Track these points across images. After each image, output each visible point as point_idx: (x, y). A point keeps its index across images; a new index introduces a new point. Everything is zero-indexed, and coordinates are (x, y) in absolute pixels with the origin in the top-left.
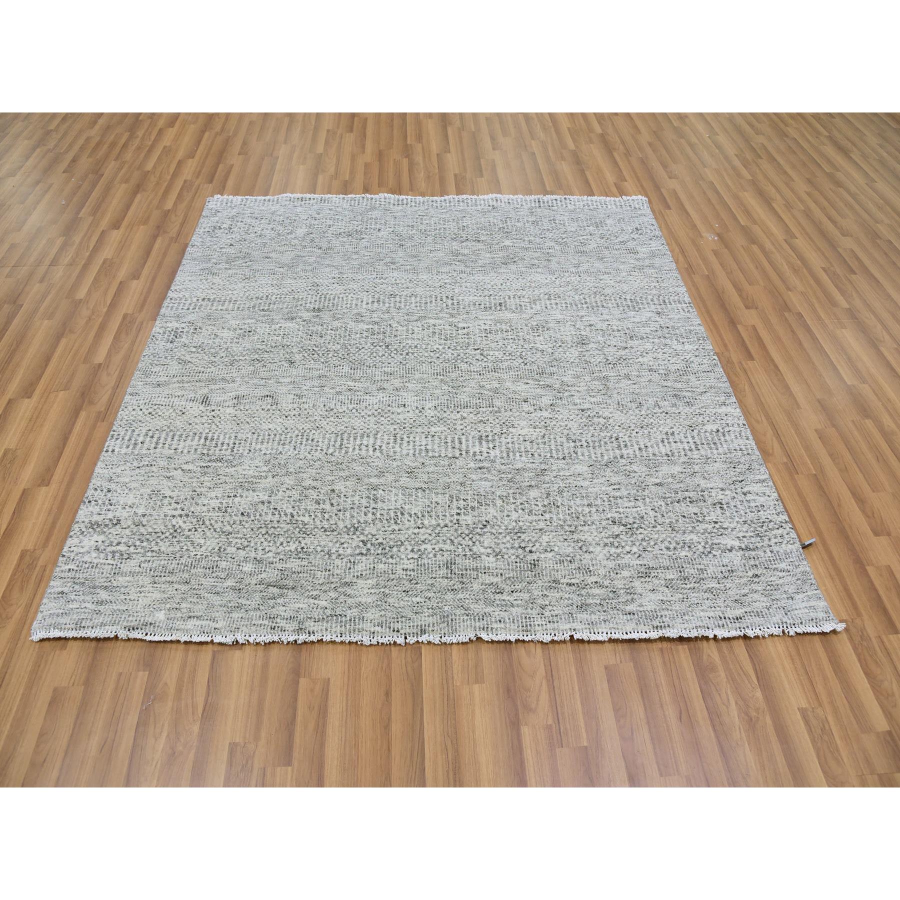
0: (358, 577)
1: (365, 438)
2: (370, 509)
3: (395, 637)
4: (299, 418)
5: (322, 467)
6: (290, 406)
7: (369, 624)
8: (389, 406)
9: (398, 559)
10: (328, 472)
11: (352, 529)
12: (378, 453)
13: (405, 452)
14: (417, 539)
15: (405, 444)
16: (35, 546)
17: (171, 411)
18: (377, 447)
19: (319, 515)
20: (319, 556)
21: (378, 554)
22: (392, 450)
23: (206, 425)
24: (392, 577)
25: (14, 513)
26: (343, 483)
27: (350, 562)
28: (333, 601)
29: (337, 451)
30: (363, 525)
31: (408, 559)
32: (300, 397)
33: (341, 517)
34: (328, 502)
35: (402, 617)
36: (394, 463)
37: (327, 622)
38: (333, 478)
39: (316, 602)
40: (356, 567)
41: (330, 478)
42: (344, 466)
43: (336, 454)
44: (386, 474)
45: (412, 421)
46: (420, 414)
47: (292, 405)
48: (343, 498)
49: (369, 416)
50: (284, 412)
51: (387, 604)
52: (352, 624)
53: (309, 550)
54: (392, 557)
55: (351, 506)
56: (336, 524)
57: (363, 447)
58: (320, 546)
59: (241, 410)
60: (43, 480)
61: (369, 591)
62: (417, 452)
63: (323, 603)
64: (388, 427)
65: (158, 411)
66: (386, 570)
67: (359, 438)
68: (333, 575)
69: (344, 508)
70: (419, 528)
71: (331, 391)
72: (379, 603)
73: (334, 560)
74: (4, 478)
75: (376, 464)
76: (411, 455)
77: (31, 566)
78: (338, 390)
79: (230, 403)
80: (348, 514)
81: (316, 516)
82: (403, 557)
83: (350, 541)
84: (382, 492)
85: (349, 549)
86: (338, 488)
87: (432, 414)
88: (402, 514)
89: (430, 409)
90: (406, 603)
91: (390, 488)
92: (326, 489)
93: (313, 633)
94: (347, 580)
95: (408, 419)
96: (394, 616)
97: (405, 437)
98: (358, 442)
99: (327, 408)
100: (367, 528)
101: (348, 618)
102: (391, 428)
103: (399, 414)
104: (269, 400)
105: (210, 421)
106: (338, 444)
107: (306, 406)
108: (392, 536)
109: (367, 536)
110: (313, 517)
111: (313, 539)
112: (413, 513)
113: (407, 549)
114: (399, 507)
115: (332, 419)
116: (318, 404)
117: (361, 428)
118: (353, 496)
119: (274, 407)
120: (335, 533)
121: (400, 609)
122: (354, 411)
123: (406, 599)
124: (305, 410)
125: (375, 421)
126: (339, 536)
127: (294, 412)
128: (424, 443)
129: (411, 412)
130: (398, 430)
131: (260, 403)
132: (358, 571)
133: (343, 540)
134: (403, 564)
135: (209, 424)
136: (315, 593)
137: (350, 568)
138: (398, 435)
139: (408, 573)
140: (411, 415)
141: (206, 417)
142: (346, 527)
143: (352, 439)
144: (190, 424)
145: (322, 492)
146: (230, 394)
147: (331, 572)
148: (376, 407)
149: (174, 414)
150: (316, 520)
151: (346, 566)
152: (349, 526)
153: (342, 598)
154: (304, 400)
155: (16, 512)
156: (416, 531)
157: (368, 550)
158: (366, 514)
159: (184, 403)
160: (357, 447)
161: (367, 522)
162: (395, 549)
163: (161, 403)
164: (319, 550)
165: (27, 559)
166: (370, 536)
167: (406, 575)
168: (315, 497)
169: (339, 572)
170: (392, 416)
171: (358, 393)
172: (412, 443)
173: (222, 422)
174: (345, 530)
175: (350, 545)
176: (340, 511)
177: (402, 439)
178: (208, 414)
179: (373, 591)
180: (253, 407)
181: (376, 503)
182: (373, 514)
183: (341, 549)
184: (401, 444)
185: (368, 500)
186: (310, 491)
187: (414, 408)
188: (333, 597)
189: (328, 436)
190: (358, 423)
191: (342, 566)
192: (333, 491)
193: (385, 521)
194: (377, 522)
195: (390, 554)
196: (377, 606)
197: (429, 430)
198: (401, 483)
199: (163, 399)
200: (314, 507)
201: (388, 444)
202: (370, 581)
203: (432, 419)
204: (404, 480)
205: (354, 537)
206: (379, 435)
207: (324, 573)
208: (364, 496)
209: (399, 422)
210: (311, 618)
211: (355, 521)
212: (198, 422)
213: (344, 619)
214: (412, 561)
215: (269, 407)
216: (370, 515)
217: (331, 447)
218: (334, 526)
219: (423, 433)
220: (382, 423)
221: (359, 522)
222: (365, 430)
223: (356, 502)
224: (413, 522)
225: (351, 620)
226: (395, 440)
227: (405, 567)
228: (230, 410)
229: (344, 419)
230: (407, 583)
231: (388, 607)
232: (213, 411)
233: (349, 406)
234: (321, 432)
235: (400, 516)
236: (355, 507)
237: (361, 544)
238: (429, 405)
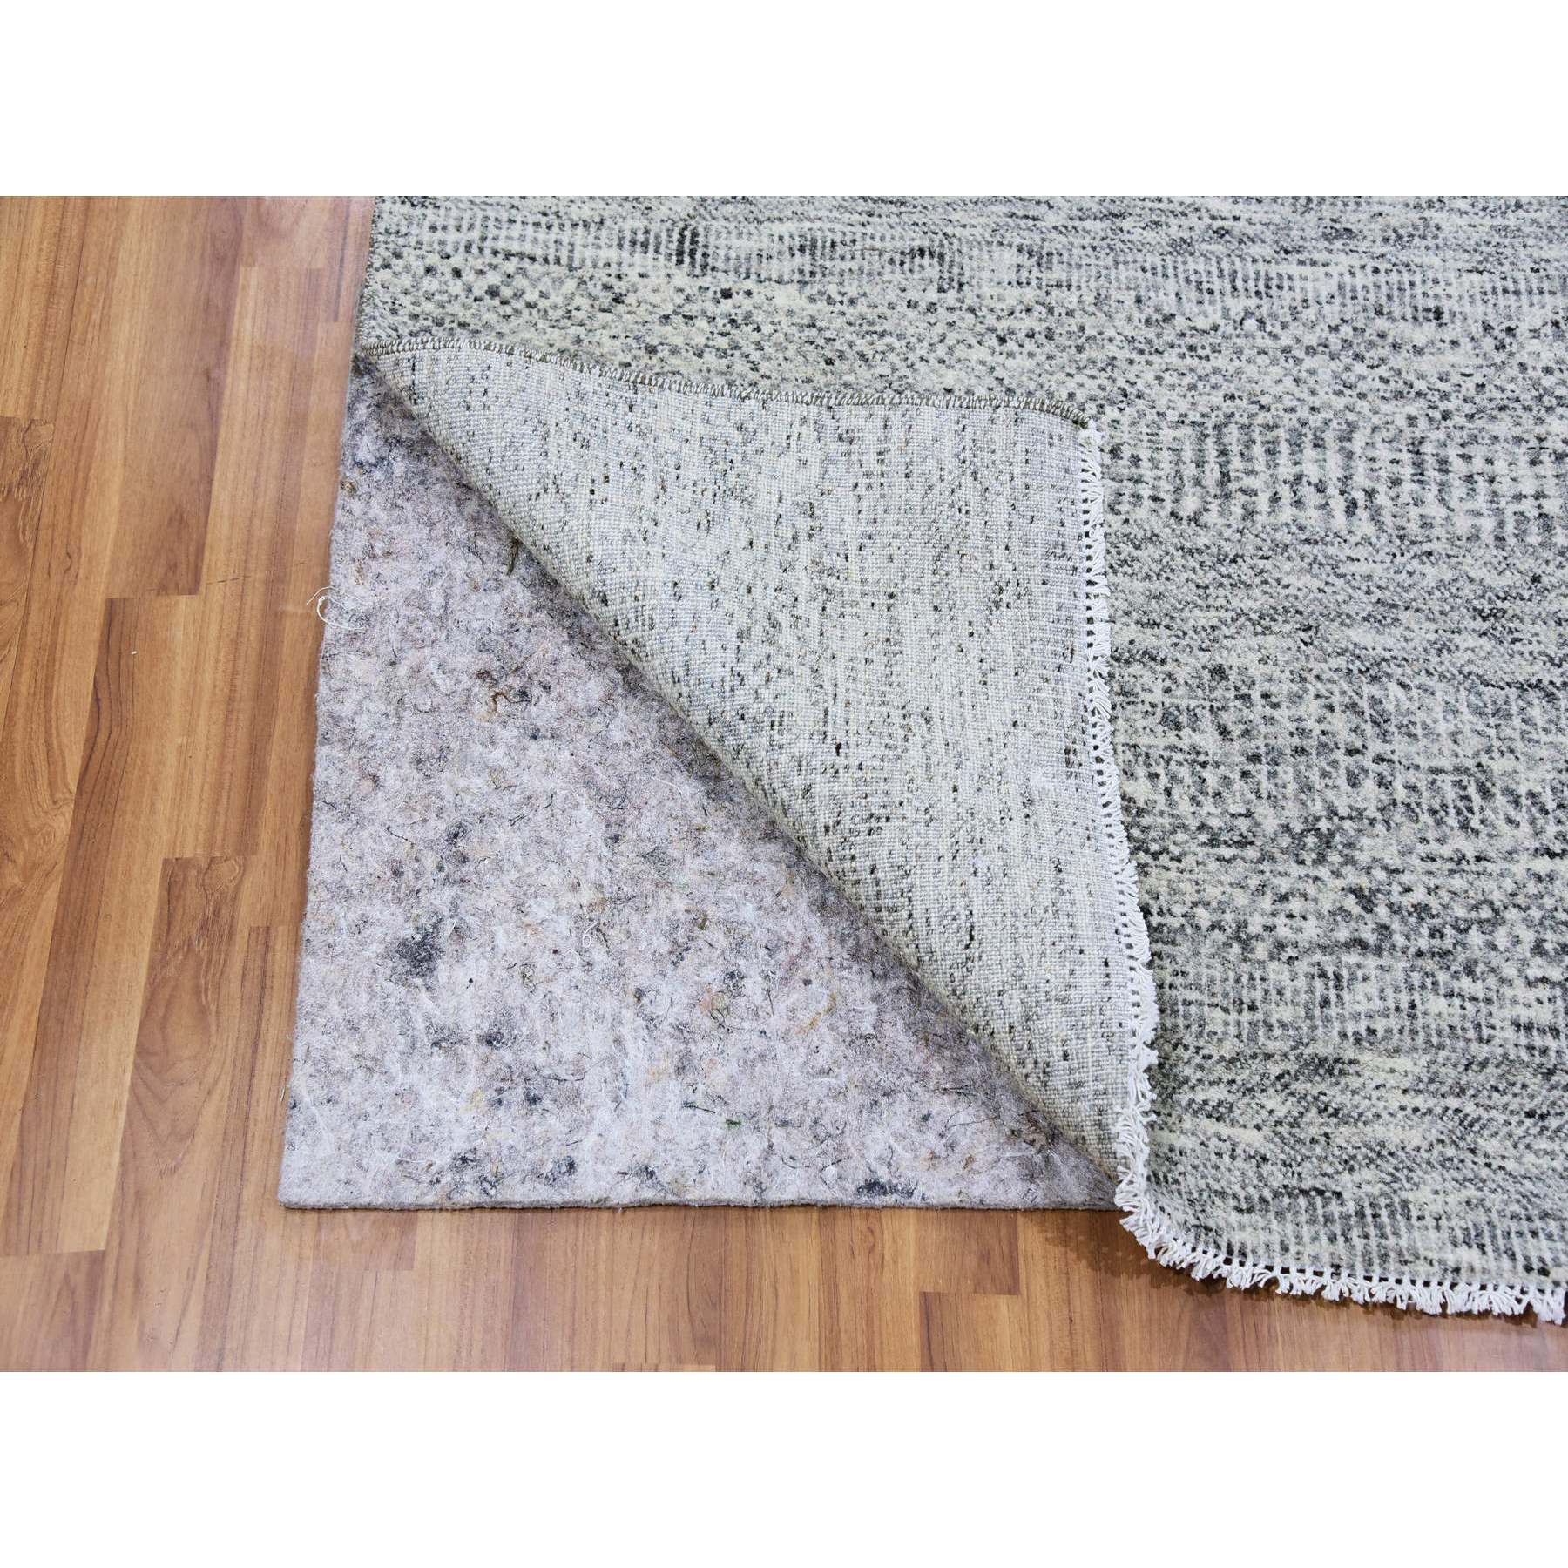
0: (1358, 1041)
1: (1309, 453)
2: (1367, 761)
3: (1532, 1290)
4: (1049, 347)
5: (1164, 572)
6: (1012, 296)
7: (1432, 1234)
8: (1379, 312)
9: (1492, 981)
10: (1189, 593)
11: (1311, 840)
12: (1364, 526)
13: (1463, 524)
14: (1549, 902)
15: (1458, 490)
16: (210, 844)
17: (571, 285)
18: (1359, 496)
19: (1184, 772)
20: (1207, 948)
21: (1420, 954)
22: (1414, 512)
23: (709, 356)
24: (1481, 1052)
25: (97, 700)
26: (1254, 642)
27: (1323, 975)
28: (1284, 1129)
29: (1214, 507)
30: (1347, 824)
31: (1529, 984)
32: (1044, 259)
33: (1266, 785)
34: (1206, 719)
35: (1545, 1216)
36: (1427, 569)
37: (1280, 1215)
38: (1212, 618)
39: (1225, 1130)
40: (1345, 995)
41: (1203, 618)
42: (1246, 574)
43: (1211, 518)
44: (1404, 616)
45: (1469, 387)
46: (1499, 357)
47: (1017, 292)
48: (1260, 708)
49: (1310, 351)
50: (991, 320)
51: (1481, 1160)
52: (1372, 1231)
53: (1168, 919)
54: (1469, 971)
55: (1296, 741)
56: (1249, 815)
57: (1310, 496)
58: (1207, 905)
59: (830, 301)
60: (173, 567)
61: (1407, 1100)
62: (1510, 528)
63: (1251, 1139)
64: (1385, 408)
65: (521, 282)
66: (1456, 1021)
67: (1284, 447)
68: (1270, 1027)
69: (1271, 749)
70: (1552, 855)
71: (1150, 235)
72: (1450, 1151)
73: (1261, 963)
74: (19, 550)
75: (1362, 568)
76: (1487, 537)
77: (216, 927)
78: (1174, 232)
79: (786, 266)
80: (1286, 773)
81: (1174, 778)
82: (1510, 971)
83: (1311, 890)
84: (1400, 692)
85: (1312, 921)
86: (1233, 660)
87: (1547, 359)
88: (1486, 793)
89: (1535, 333)
90: (1545, 1162)
91: (1424, 679)
92: (1189, 666)
93: (1243, 1254)
94: (1321, 1049)
95: (1456, 378)
96: (1516, 1208)
97: (1452, 452)
98: (1286, 470)
99: (1149, 311)
100: (1365, 841)
101: (1351, 1207)
102: (1398, 412)
103: (1419, 351)
104: (932, 269)
105: (723, 343)
106: (1212, 475)
107: (1071, 299)
108: (1457, 882)
109: (1368, 870)
110: (1164, 781)
111: (1173, 874)
112: (1522, 790)
113: (1517, 941)
114: (1471, 763)
115: (1171, 357)
116: (1115, 295)
117: (1288, 402)
118: (1296, 698)
119: (951, 297)
120: (1251, 853)
121: (1528, 1185)
122: (1251, 324)
123: (1543, 1144)
124: (1070, 313)
125: (1336, 376)
126: (1266, 866)
127: (1029, 323)
128: (1528, 487)
129: (1466, 344)
130: (1423, 423)
131: (898, 277)
132: (1356, 1017)
133: (1284, 885)
134: (1514, 1002)
135: (722, 353)
136: (1216, 1094)
137: (1326, 1002)
138: (1428, 448)
139: (1538, 1041)
140: (1463, 358)
141: (702, 323)
142: (1286, 828)
143: (1258, 451)
144: (651, 350)
145: (1182, 674)
146: (778, 228)
147: (1259, 1016)
148: (1332, 313)
149: (583, 302)
150: (1176, 792)
151: (1311, 991)
152: (1298, 827)
153: (1313, 1125)
154: (1059, 273)
155: (103, 695)
156: (1543, 865)
157: (1383, 929)
158: (1353, 781)
159: (612, 254)
160: (1285, 493)
161: (1361, 813)
162: (1475, 938)
163: (528, 248)
164: (1205, 924)
165: (192, 898)
166: (1380, 875)
167: (1530, 1048)
168: (1158, 696)
169: (1286, 1014)
170: (1397, 361)
171: (1255, 250)
172: (1482, 485)
173: (769, 350)
174: (1285, 841)
175: (1311, 906)
176: (1255, 758)
177: (1443, 465)
178: (711, 309)
179: (1419, 1101)
180: (874, 292)
181: (1384, 736)
182: (1381, 782)
183: (1281, 920)
184: (1443, 487)
185: (1356, 720)
186: (1136, 668)
187: (1477, 330)
188: (1281, 1112)
189: (1167, 435)
190: (1270, 379)
191: (1296, 992)
192: (1219, 672)
193: (1426, 818)
194: (1398, 816)
195: (1462, 956)
196: (1446, 1162)
197: (1541, 430)
198: (1461, 657)
199: (530, 229)
200: (1161, 742)
201: (1396, 482)
202: (1403, 1062)
203: (1548, 381)
204: (1470, 644)
205: (1323, 872)
206: (1357, 444)
207: (1234, 1016)
208: (1336, 700)
209: (1421, 385)
210: (1222, 1194)
211: (1318, 808)
212: (679, 341)
213: (1334, 1207)
214: (1544, 992)
215: (933, 296)
216: (1369, 785)
217: (1188, 487)
218: (1243, 825)
219: (1518, 440)
220: (1363, 387)
221: (1332, 813)
222: (1303, 412)
223: (1310, 724)
224: (1526, 828)
225: (1361, 1214)
226: (1419, 465)
227: (1524, 1015)
228: (786, 297)
229: (1219, 361)
230: (1535, 1083)
231: (1485, 1173)
232: (727, 294)
233: (1230, 302)
234: (1142, 415)
235: (1477, 800)
236: (1311, 743)
237: (1350, 902)
238: (1533, 316)
